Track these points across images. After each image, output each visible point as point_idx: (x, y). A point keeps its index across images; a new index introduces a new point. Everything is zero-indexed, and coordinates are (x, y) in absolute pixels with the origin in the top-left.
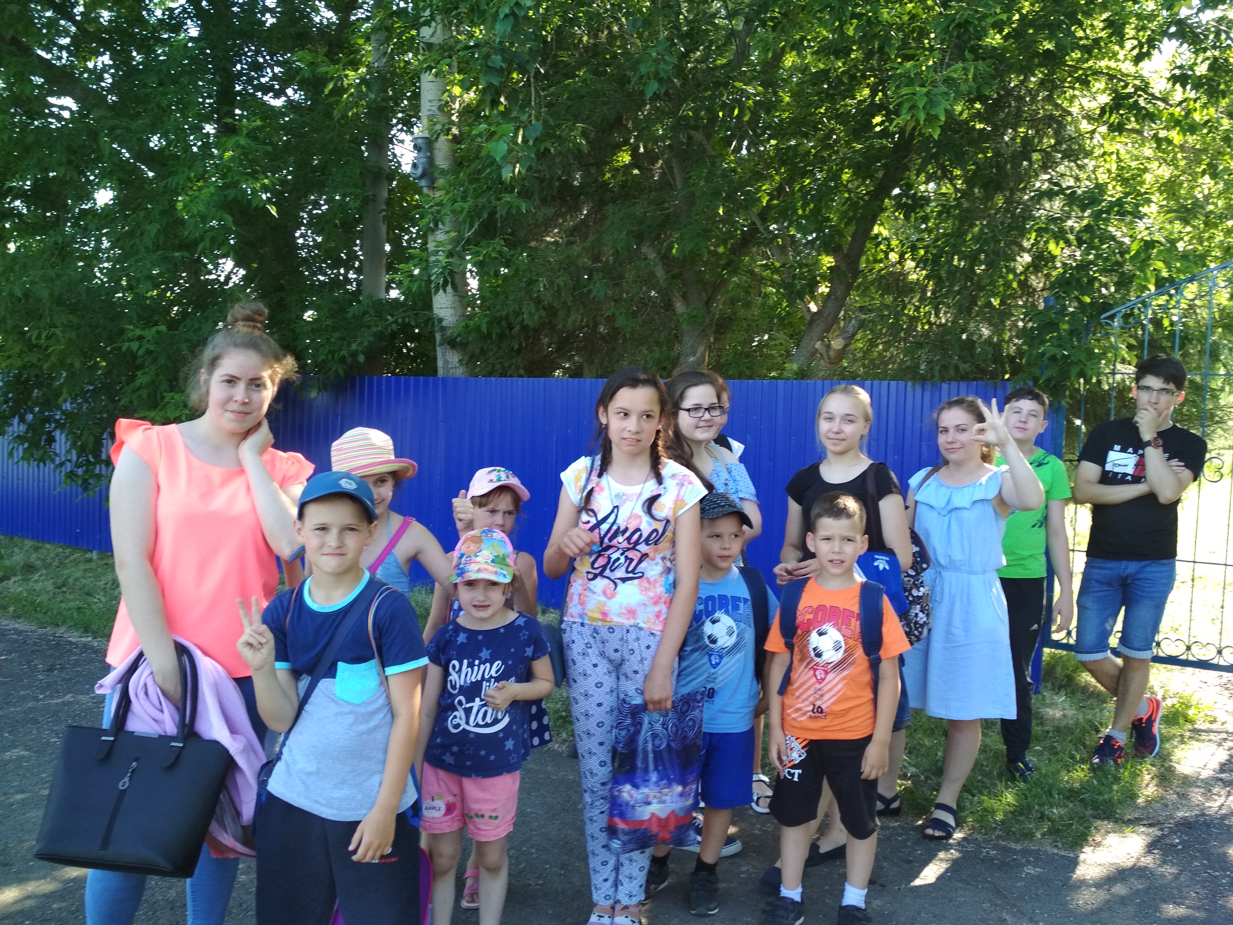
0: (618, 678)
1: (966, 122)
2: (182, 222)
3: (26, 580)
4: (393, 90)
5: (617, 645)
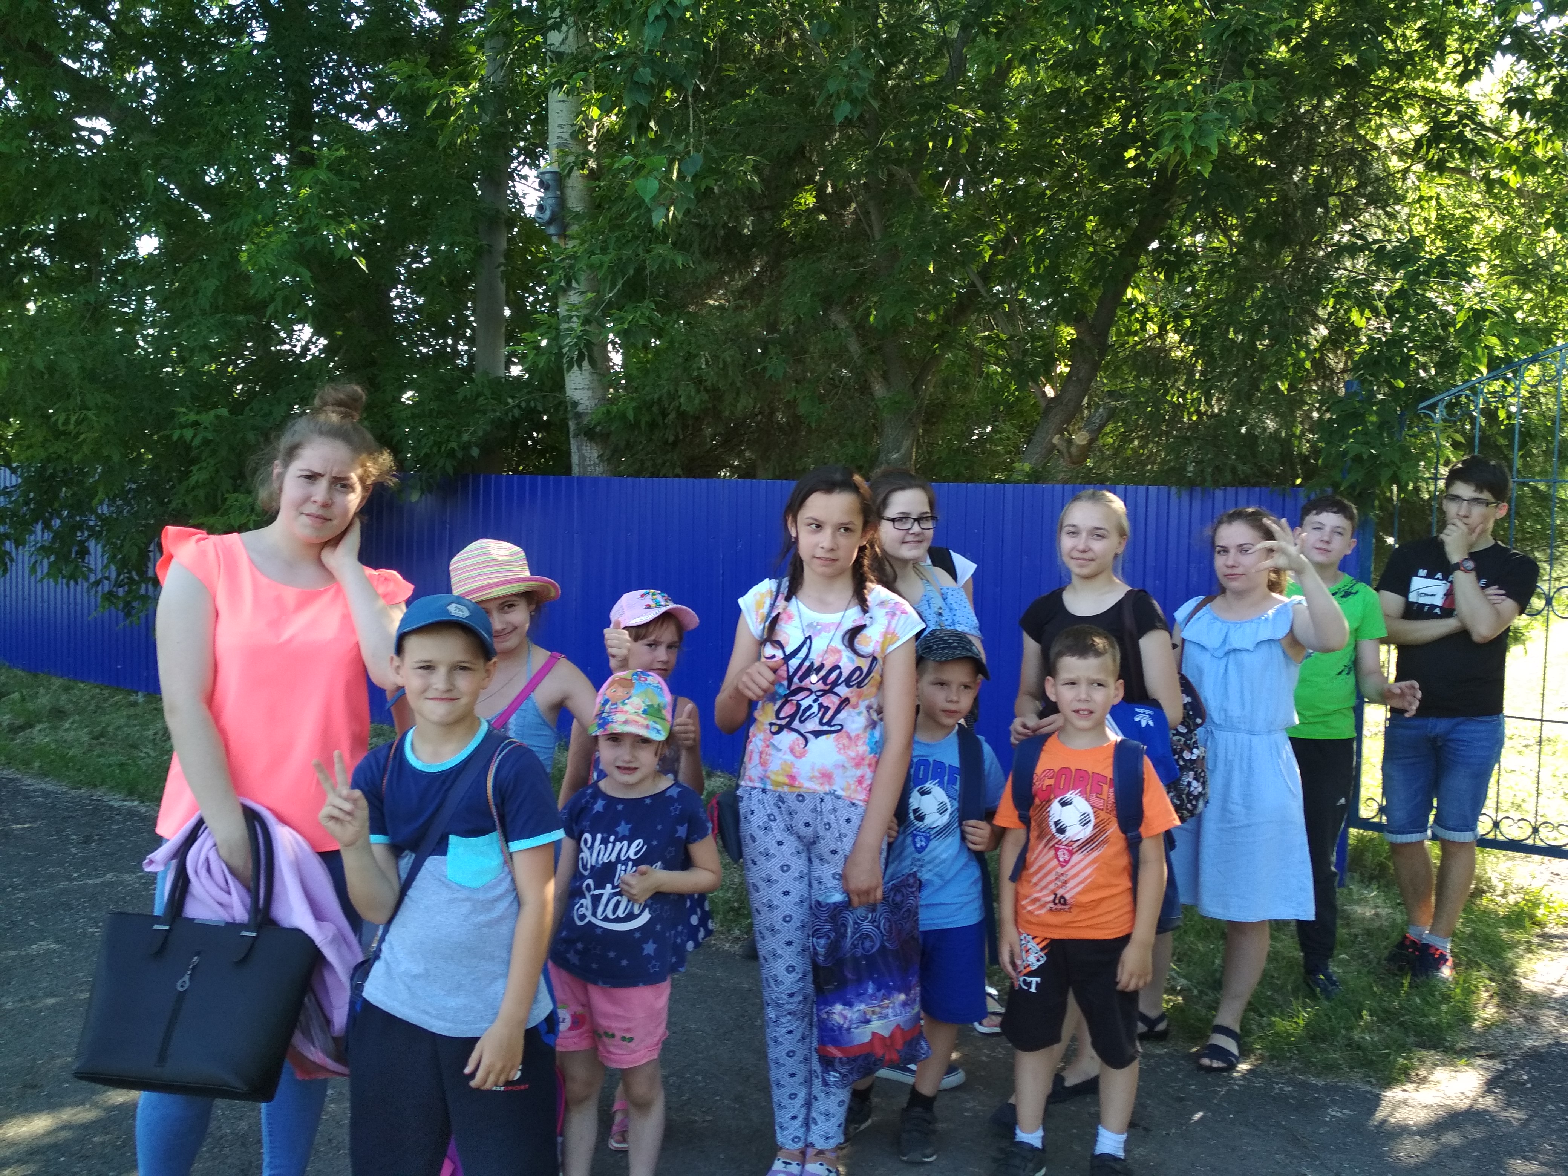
0: (810, 860)
1: (1244, 158)
2: (247, 278)
3: (54, 728)
4: (513, 112)
5: (808, 817)
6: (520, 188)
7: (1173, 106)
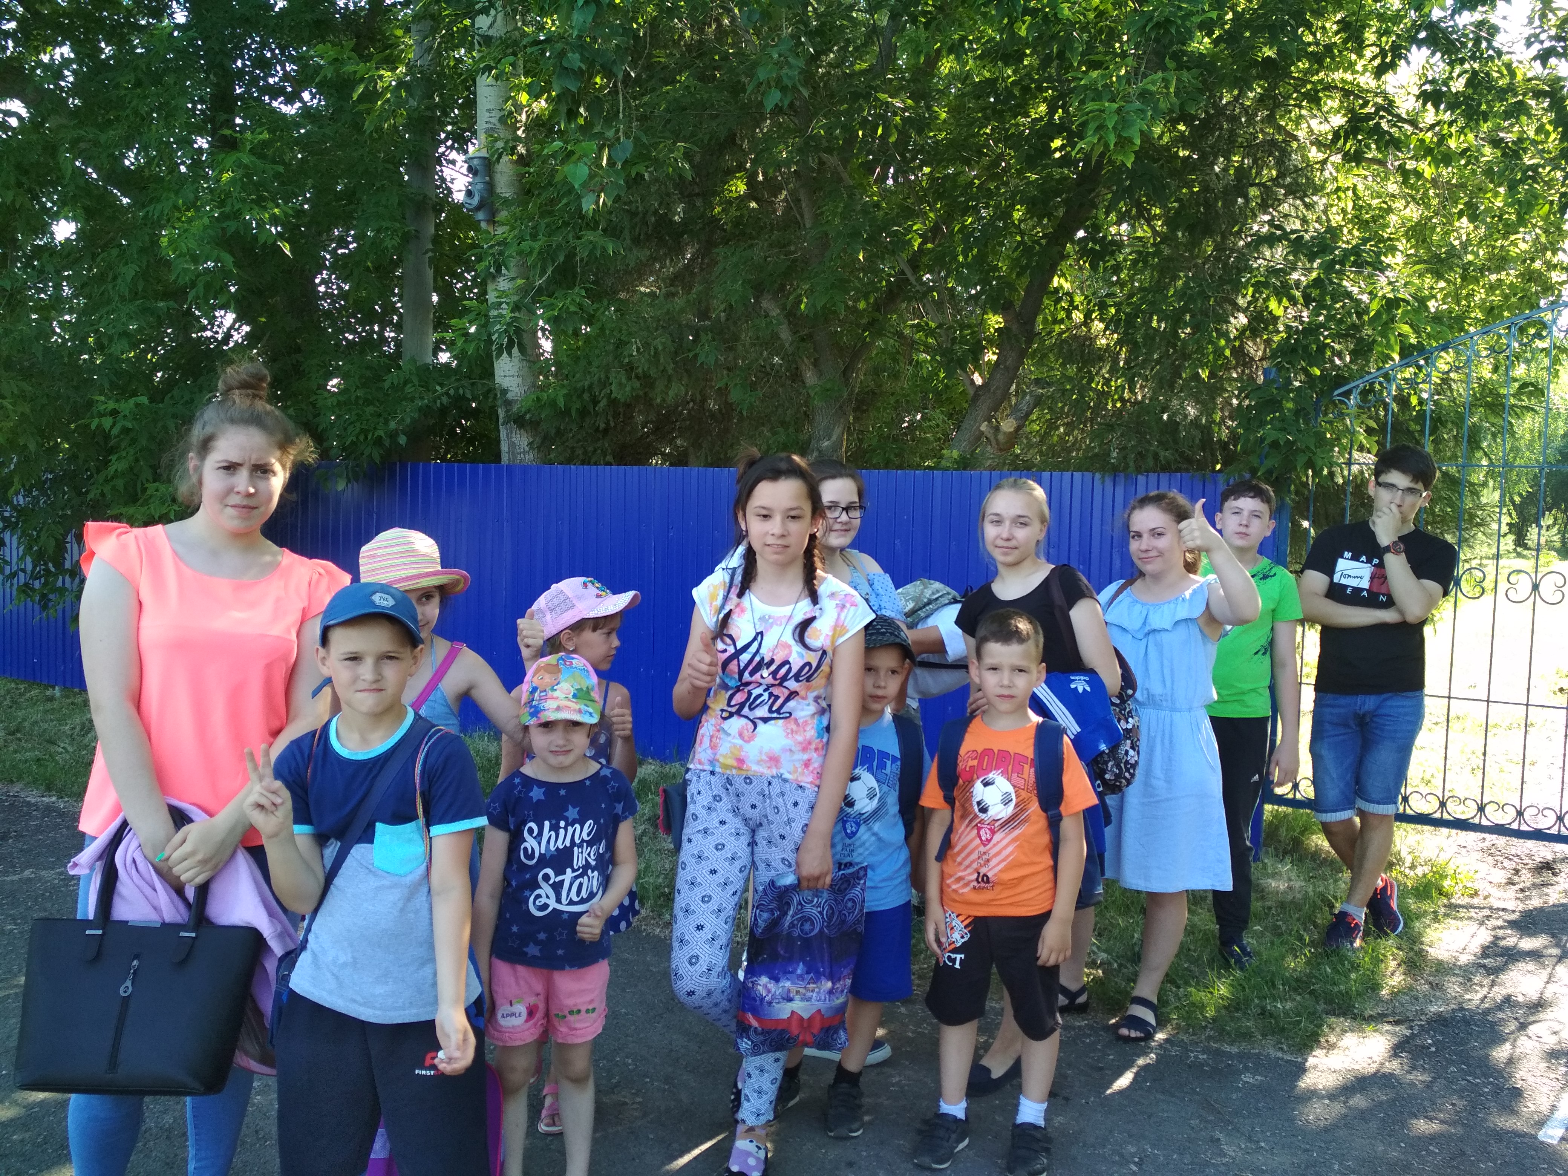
0: (754, 842)
1: (1167, 148)
2: (168, 264)
4: (441, 96)
5: (756, 799)
6: (447, 172)
7: (1098, 96)
